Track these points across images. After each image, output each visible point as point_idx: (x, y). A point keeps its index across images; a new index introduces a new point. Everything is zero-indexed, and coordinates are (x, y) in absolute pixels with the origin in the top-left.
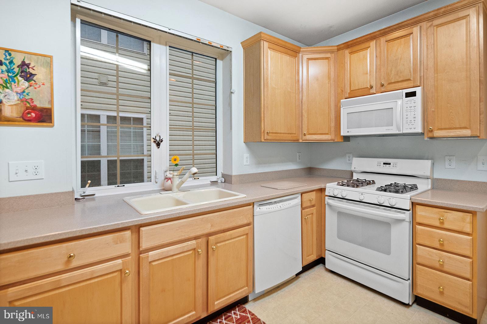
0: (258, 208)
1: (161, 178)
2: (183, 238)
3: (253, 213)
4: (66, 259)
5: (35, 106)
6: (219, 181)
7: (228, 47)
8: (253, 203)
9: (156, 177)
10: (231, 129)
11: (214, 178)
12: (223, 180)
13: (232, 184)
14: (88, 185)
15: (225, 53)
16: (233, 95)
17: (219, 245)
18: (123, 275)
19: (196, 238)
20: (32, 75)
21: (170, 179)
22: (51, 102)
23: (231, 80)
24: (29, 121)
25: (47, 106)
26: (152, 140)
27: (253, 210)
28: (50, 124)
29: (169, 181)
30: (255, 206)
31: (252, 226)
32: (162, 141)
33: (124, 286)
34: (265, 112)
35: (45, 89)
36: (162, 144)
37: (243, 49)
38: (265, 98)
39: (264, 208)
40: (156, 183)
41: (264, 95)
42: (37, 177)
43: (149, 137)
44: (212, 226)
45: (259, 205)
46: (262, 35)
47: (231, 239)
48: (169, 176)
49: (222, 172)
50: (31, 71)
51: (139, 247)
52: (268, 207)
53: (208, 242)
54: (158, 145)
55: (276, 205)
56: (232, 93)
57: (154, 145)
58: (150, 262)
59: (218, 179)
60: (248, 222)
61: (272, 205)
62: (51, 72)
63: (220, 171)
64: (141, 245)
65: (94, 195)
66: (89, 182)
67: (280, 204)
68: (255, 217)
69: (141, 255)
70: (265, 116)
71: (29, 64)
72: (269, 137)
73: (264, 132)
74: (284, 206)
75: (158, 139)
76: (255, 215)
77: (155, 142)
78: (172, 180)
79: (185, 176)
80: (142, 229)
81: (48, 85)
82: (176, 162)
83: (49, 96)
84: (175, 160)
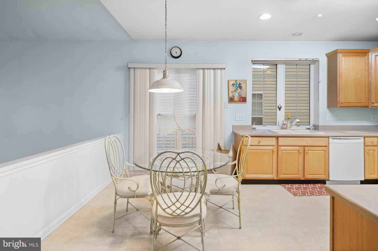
0: (332, 140)
1: (281, 124)
2: (294, 145)
3: (329, 142)
4: (258, 142)
5: (242, 97)
6: (311, 128)
7: (317, 59)
8: (329, 137)
9: (278, 123)
10: (319, 101)
11: (308, 127)
12: (314, 128)
13: (319, 130)
14: (254, 124)
15: (315, 62)
16: (320, 83)
17: (309, 151)
18: (273, 152)
19: (299, 146)
20: (241, 87)
21: (286, 124)
22: (246, 95)
23: (319, 75)
24: (240, 102)
25: (245, 96)
26: (277, 107)
27: (329, 141)
28: (246, 102)
29: (285, 125)
30: (330, 139)
31: (328, 147)
32: (281, 108)
33: (273, 155)
34: (340, 92)
35: (244, 91)
36: (281, 109)
37: (326, 57)
38: (340, 84)
39: (336, 141)
40: (279, 126)
41: (339, 82)
42: (242, 120)
43: (275, 105)
44: (306, 143)
45: (333, 138)
46: (338, 51)
47: (316, 151)
48: (285, 123)
49: (313, 123)
50: (241, 86)
51: (278, 144)
52: (338, 140)
53: (304, 149)
54: (280, 109)
55: (344, 140)
56: (319, 82)
57: (278, 109)
58: (282, 150)
59: (310, 127)
60: (326, 145)
61: (341, 140)
62: (246, 85)
63: (312, 122)
64: (278, 143)
65: (255, 128)
66: (255, 123)
67: (347, 140)
68: (329, 144)
69: (279, 147)
70: (340, 94)
71: (241, 83)
72: (342, 105)
73: (339, 102)
74: (350, 141)
75: (280, 106)
76: (330, 143)
77: (278, 108)
78: (287, 125)
79: (293, 123)
80: (279, 138)
81: (245, 89)
82: (288, 117)
83: (246, 93)
84: (288, 116)
